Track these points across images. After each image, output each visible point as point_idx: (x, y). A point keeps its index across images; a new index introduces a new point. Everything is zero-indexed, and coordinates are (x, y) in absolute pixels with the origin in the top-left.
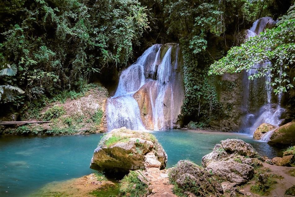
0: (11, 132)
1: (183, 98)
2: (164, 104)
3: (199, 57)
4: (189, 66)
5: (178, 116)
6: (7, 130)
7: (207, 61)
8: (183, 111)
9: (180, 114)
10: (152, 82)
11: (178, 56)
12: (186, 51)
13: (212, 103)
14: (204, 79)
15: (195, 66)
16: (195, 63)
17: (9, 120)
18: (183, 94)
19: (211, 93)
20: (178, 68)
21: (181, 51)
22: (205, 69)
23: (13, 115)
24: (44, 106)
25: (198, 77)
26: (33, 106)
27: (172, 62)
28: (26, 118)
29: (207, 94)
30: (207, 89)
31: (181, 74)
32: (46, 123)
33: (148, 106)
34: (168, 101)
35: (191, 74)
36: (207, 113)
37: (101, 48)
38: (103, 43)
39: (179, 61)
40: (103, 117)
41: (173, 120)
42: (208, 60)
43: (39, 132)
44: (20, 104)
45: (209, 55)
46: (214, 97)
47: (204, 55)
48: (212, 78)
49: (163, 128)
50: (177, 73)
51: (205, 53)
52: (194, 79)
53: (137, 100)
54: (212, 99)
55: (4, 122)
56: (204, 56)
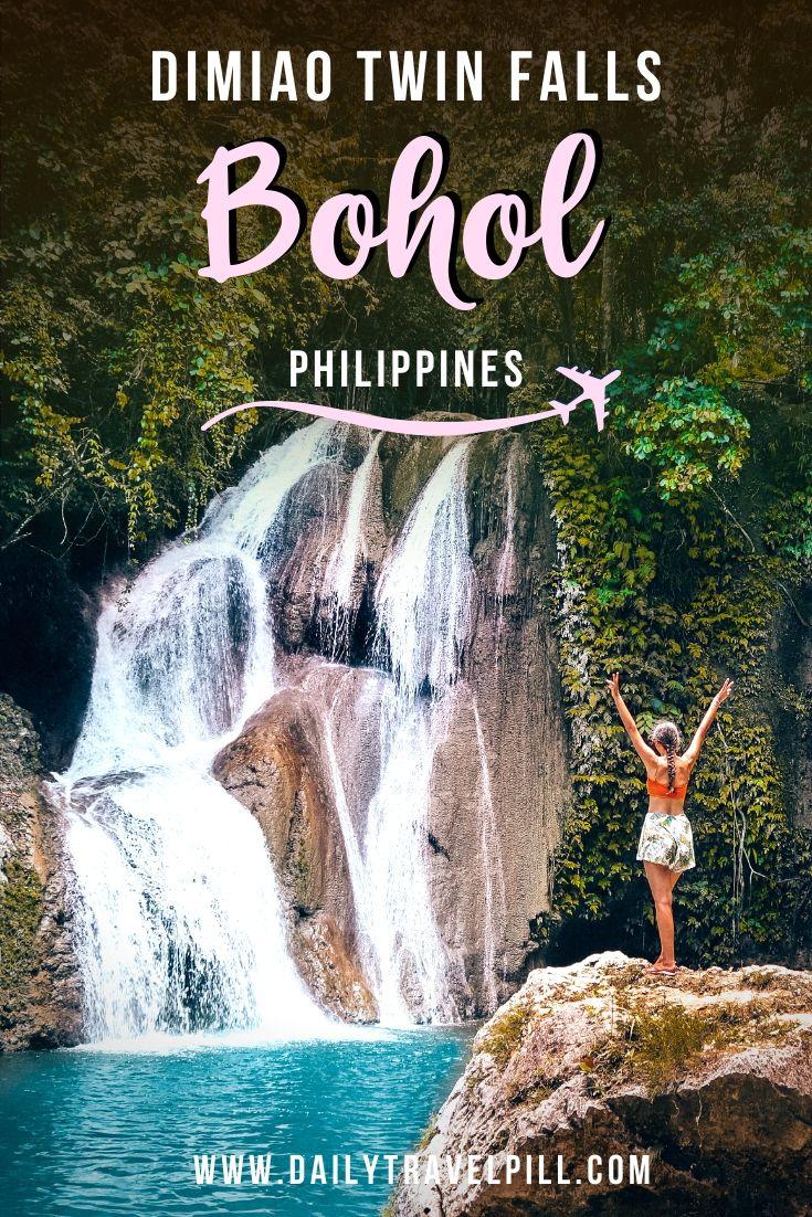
1: (558, 795)
2: (432, 841)
3: (658, 526)
4: (596, 582)
5: (533, 923)
7: (708, 554)
8: (561, 888)
9: (545, 907)
10: (332, 681)
11: (517, 505)
12: (571, 472)
13: (749, 833)
14: (691, 673)
15: (638, 579)
16: (633, 563)
18: (561, 770)
19: (740, 768)
20: (521, 587)
21: (533, 475)
22: (695, 605)
25: (654, 654)
27: (474, 541)
29: (713, 776)
30: (718, 742)
31: (541, 632)
33: (325, 852)
34: (456, 815)
35: (610, 632)
36: (708, 904)
37: (25, 389)
38: (37, 357)
39: (526, 540)
40: (46, 922)
41: (500, 954)
42: (717, 550)
45: (721, 514)
46: (760, 793)
47: (695, 512)
48: (744, 667)
49: (440, 1008)
50: (517, 621)
51: (700, 499)
52: (635, 667)
53: (249, 801)
54: (745, 809)
56: (693, 519)
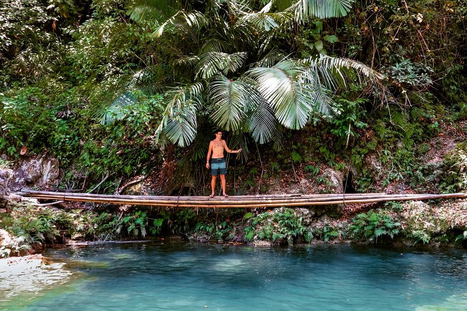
0: (334, 234)
6: (318, 225)
17: (320, 188)
23: (333, 172)
24: (433, 134)
26: (396, 136)
28: (374, 182)
32: (454, 199)
43: (433, 235)
44: (355, 129)
55: (306, 196)
